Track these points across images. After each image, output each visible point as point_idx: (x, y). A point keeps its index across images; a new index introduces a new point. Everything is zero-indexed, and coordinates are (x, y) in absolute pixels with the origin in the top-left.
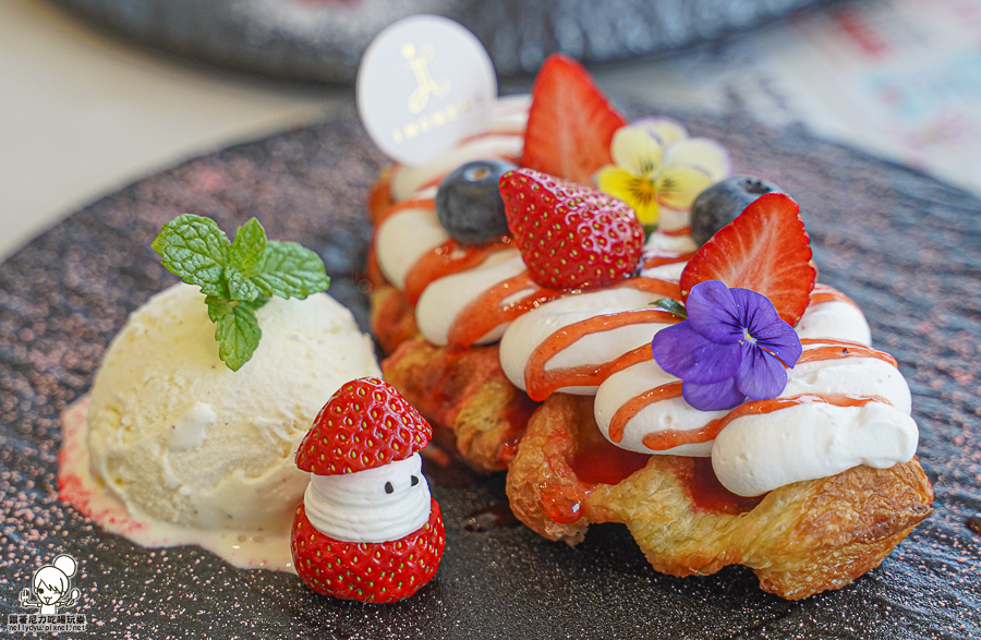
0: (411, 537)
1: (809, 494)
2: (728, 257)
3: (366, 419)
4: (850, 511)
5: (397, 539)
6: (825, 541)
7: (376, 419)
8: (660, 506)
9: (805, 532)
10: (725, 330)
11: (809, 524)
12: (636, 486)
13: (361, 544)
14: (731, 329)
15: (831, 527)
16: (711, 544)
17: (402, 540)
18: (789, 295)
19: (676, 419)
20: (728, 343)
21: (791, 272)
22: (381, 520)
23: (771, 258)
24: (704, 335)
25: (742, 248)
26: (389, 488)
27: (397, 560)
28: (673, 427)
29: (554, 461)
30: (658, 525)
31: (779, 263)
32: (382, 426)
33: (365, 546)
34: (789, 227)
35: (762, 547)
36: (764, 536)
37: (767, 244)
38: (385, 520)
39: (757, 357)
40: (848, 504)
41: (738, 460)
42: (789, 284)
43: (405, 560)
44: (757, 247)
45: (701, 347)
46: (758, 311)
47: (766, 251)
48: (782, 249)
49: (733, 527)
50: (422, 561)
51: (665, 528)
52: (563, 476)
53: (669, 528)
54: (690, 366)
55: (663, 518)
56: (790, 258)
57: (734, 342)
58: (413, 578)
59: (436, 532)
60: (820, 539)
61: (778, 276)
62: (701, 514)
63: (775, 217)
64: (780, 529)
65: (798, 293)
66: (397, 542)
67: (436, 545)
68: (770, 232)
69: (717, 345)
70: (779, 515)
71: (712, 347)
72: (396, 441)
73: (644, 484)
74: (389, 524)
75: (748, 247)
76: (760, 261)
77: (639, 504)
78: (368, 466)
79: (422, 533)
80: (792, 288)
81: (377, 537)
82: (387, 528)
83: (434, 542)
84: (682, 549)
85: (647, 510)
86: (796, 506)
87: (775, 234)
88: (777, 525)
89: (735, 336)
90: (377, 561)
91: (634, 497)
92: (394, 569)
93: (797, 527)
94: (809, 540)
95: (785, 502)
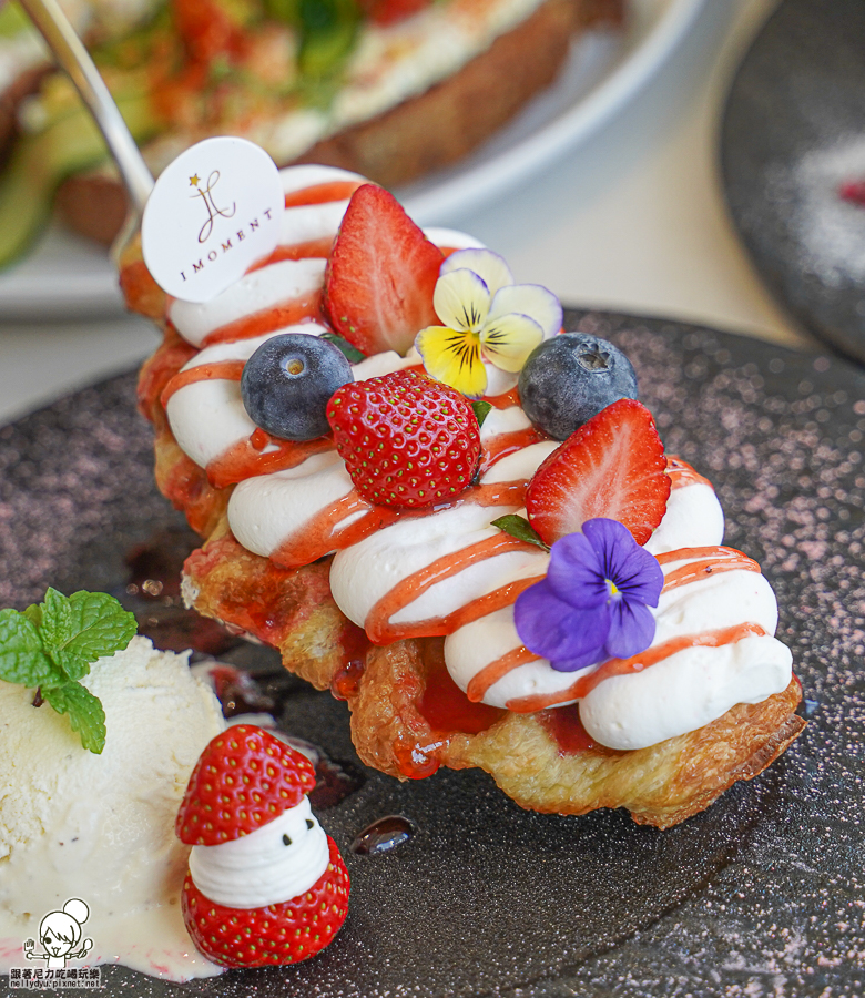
0: (318, 885)
1: (686, 746)
2: (576, 474)
3: (245, 774)
4: (727, 750)
5: (305, 891)
6: (704, 787)
7: (256, 770)
8: (526, 760)
9: (685, 784)
10: (589, 592)
11: (689, 777)
12: (498, 742)
13: (269, 907)
14: (595, 589)
15: (709, 773)
16: (582, 793)
17: (310, 891)
18: (645, 506)
19: (541, 683)
20: (593, 607)
21: (645, 482)
23: (623, 469)
24: (569, 602)
25: (592, 463)
26: (287, 841)
27: (310, 913)
28: (539, 691)
29: (405, 713)
30: (525, 777)
31: (633, 475)
32: (265, 776)
33: (274, 908)
34: (641, 437)
35: (639, 799)
36: (640, 790)
37: (618, 456)
38: (289, 875)
39: (625, 613)
40: (726, 744)
41: (614, 727)
42: (643, 494)
43: (318, 910)
44: (608, 459)
45: (566, 618)
46: (616, 544)
47: (618, 463)
48: (634, 459)
49: (604, 775)
50: (335, 907)
51: (532, 778)
52: (416, 730)
53: (536, 778)
54: (558, 642)
55: (530, 770)
56: (643, 468)
57: (600, 603)
58: (329, 927)
59: (340, 871)
60: (700, 787)
61: (631, 488)
62: (569, 758)
63: (626, 428)
64: (657, 782)
65: (653, 502)
66: (305, 894)
67: (344, 885)
68: (621, 444)
69: (583, 612)
70: (656, 769)
71: (579, 614)
72: (282, 789)
73: (507, 739)
75: (598, 461)
76: (611, 474)
77: (502, 758)
78: (261, 823)
79: (328, 877)
80: (647, 498)
81: (284, 896)
83: (341, 881)
84: (551, 797)
85: (512, 765)
86: (674, 758)
87: (627, 446)
88: (655, 779)
89: (601, 596)
90: (289, 921)
91: (497, 752)
92: (308, 924)
93: (676, 781)
94: (688, 791)
95: (661, 755)
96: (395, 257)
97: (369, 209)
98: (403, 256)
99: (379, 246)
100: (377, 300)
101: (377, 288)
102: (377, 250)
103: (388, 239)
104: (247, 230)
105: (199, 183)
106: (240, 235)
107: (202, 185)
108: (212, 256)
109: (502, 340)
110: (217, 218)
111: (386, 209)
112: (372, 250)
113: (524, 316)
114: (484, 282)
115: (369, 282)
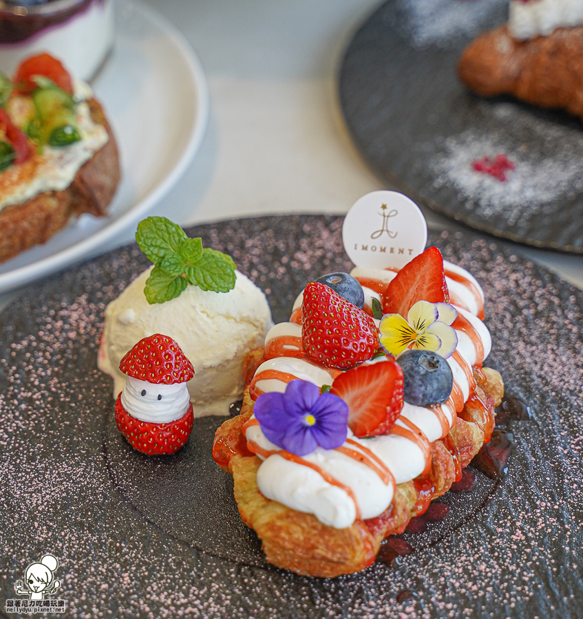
18: (371, 418)
19: (260, 438)
20: (290, 414)
21: (378, 407)
22: (136, 407)
23: (374, 395)
25: (366, 381)
26: (144, 393)
37: (377, 386)
38: (138, 408)
39: (302, 431)
40: (299, 530)
42: (375, 412)
44: (373, 384)
47: (374, 389)
48: (382, 393)
51: (240, 491)
55: (241, 485)
61: (373, 405)
68: (381, 381)
69: (286, 412)
71: (282, 412)
74: (139, 411)
76: (369, 393)
80: (375, 416)
82: (137, 412)
87: (382, 383)
96: (425, 287)
97: (429, 259)
98: (429, 289)
99: (423, 277)
100: (405, 300)
101: (409, 294)
102: (421, 278)
103: (428, 277)
104: (396, 251)
105: (386, 210)
106: (392, 250)
107: (387, 212)
108: (374, 249)
109: (424, 344)
110: (385, 233)
111: (435, 264)
112: (418, 277)
113: (440, 340)
114: (438, 316)
115: (408, 291)
